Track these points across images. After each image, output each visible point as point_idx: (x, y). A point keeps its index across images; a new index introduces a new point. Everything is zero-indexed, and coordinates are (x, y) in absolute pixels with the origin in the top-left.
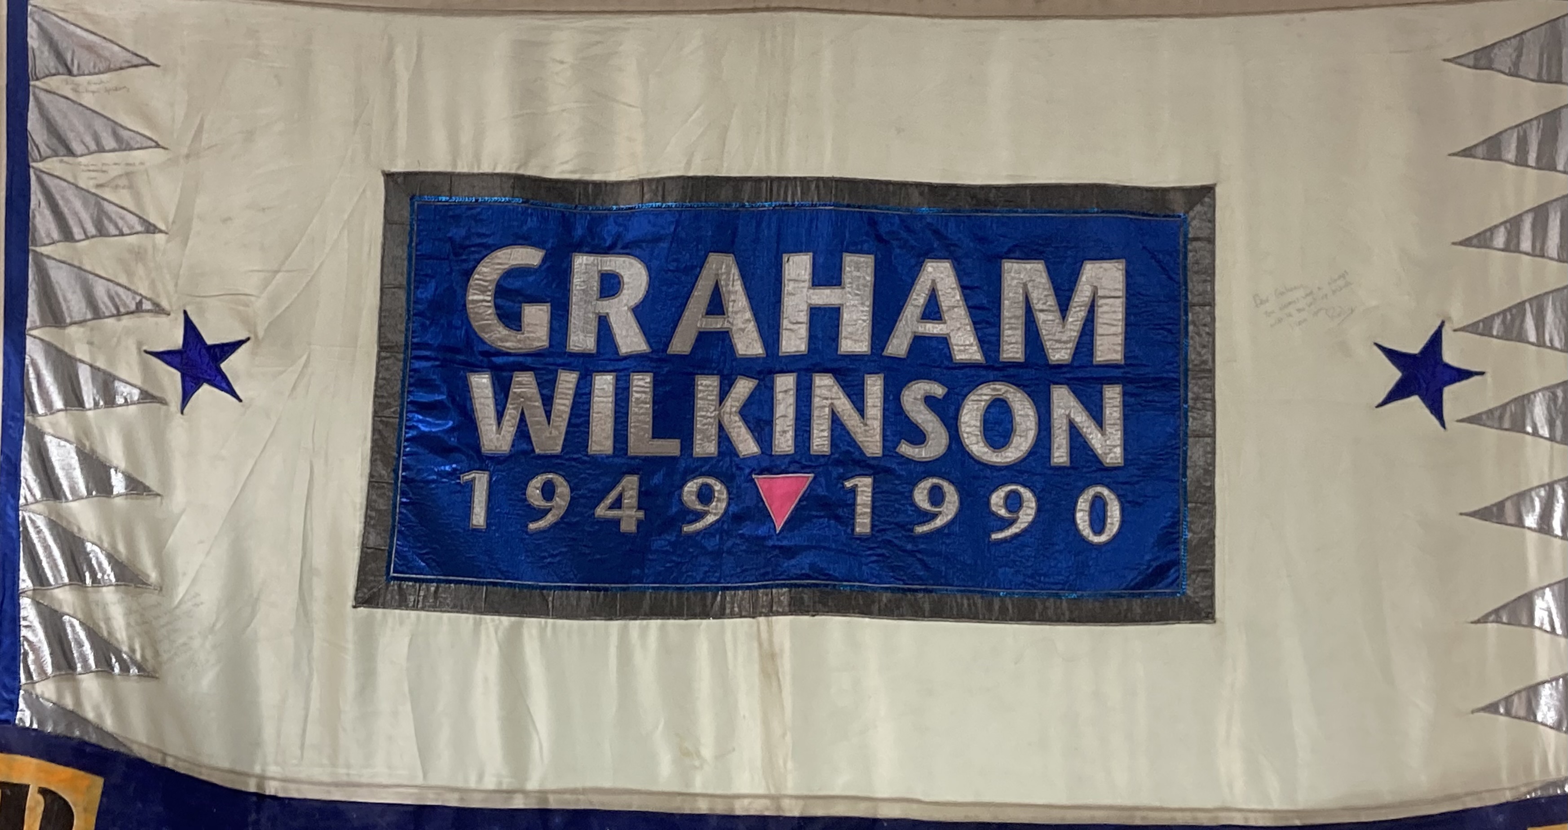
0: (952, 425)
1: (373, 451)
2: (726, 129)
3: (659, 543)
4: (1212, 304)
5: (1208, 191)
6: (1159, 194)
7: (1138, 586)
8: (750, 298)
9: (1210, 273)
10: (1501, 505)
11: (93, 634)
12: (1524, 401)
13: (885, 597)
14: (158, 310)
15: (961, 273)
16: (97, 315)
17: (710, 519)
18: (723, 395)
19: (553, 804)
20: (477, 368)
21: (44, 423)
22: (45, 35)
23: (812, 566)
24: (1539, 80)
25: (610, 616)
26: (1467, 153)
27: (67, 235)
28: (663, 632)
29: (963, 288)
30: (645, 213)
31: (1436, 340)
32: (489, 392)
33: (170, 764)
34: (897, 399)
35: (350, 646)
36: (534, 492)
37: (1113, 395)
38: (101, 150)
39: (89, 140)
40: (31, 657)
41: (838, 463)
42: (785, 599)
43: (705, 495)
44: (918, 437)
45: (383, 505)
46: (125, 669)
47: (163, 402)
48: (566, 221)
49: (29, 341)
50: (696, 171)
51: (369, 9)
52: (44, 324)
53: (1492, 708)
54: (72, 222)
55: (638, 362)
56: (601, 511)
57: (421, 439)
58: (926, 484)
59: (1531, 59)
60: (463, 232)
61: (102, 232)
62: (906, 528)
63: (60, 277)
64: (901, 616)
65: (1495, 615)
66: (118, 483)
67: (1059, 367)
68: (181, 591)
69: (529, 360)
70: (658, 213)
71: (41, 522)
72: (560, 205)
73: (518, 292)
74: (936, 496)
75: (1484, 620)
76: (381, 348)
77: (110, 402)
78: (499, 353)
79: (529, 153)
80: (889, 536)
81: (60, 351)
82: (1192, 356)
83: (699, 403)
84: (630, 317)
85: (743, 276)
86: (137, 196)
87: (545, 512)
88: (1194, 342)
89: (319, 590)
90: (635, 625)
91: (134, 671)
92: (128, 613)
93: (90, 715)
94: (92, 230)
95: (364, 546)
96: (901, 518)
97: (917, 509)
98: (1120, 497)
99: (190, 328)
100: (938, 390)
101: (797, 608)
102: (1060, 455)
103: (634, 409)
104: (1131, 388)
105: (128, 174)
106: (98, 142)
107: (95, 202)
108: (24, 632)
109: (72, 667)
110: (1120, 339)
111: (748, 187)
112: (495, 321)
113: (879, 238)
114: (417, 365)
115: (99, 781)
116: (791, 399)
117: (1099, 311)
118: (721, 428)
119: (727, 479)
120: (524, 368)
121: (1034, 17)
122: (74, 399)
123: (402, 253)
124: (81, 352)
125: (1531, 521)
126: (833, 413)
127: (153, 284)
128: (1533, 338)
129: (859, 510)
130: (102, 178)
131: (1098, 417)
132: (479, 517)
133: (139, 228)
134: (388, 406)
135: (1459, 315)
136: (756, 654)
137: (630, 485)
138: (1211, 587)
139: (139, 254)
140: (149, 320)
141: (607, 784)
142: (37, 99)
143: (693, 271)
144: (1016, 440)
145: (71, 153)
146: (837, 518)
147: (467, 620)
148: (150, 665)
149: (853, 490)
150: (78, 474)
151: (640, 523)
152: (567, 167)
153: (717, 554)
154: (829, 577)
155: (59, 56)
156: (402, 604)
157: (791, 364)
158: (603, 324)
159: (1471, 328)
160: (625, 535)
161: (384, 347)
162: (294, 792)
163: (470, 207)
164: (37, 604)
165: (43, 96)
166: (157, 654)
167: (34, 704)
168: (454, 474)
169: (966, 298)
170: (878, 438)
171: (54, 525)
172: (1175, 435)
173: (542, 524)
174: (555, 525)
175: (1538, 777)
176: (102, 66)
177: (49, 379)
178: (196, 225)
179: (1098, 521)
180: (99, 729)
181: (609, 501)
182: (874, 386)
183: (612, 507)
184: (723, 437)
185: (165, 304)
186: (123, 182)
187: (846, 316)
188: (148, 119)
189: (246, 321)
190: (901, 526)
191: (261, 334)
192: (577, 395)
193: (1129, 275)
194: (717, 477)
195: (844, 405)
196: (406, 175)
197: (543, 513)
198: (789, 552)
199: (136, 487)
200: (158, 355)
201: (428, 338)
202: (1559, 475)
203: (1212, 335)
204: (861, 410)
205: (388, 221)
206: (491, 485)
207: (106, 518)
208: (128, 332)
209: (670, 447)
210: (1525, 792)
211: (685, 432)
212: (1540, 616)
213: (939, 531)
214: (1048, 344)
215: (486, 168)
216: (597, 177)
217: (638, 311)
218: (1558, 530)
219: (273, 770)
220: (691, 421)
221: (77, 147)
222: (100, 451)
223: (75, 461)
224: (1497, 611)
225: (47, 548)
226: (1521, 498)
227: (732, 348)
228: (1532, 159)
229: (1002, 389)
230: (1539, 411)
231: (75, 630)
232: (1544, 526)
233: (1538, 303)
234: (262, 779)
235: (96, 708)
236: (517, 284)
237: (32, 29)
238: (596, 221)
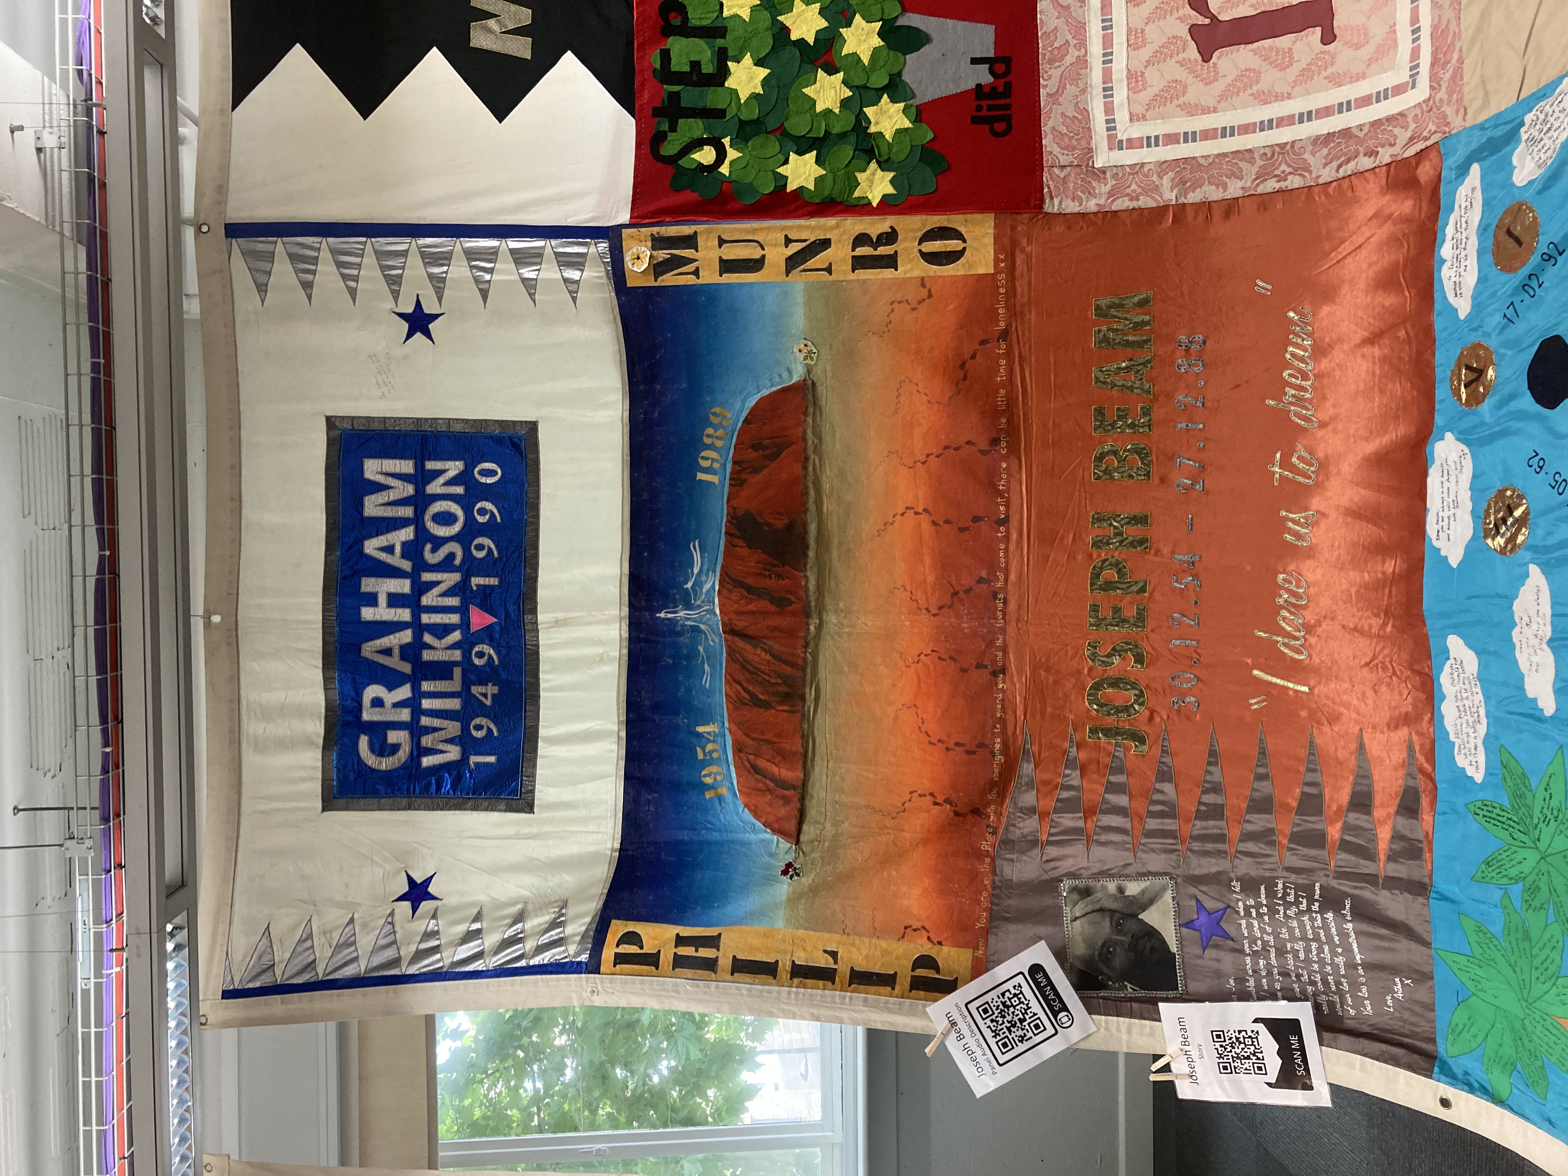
0: (445, 540)
1: (460, 809)
2: (297, 649)
3: (503, 676)
4: (385, 418)
5: (329, 419)
6: (330, 443)
7: (522, 456)
8: (383, 636)
9: (369, 419)
10: (481, 290)
11: (547, 930)
12: (431, 277)
13: (528, 571)
14: (392, 914)
15: (370, 536)
16: (394, 942)
17: (492, 652)
18: (431, 647)
19: (623, 718)
20: (419, 763)
21: (447, 962)
22: (252, 980)
23: (514, 604)
24: (273, 262)
25: (537, 697)
26: (309, 297)
27: (356, 959)
28: (545, 672)
29: (377, 535)
30: (341, 687)
31: (401, 315)
32: (431, 758)
33: (606, 891)
34: (434, 566)
35: (553, 814)
36: (479, 734)
37: (430, 465)
38: (312, 947)
39: (307, 954)
40: (557, 957)
41: (464, 593)
42: (530, 617)
43: (481, 655)
44: (451, 556)
45: (485, 804)
46: (563, 915)
47: (436, 909)
48: (346, 724)
49: (408, 972)
50: (320, 663)
51: (239, 823)
52: (399, 966)
53: (574, 299)
54: (349, 958)
55: (416, 688)
56: (488, 702)
57: (454, 787)
58: (475, 552)
59: (263, 265)
60: (351, 773)
61: (354, 943)
62: (495, 561)
63: (377, 960)
64: (537, 563)
65: (532, 296)
66: (476, 926)
67: (416, 490)
68: (526, 893)
69: (415, 740)
70: (341, 680)
71: (495, 959)
72: (338, 727)
73: (381, 746)
74: (480, 547)
75: (534, 301)
76: (410, 809)
77: (437, 933)
78: (412, 753)
79: (311, 743)
80: (499, 569)
81: (413, 958)
82: (410, 428)
83: (436, 658)
84: (393, 692)
85: (372, 639)
86: (336, 928)
87: (489, 728)
88: (404, 427)
89: (526, 830)
90: (542, 685)
91: (564, 911)
92: (536, 916)
93: (584, 928)
94: (353, 948)
95: (505, 811)
96: (491, 562)
97: (487, 556)
98: (479, 463)
99: (401, 898)
100: (428, 547)
101: (534, 611)
102: (459, 490)
103: (438, 689)
104: (427, 456)
105: (324, 933)
106: (308, 949)
107: (339, 947)
108: (546, 962)
109: (562, 939)
110: (403, 462)
111: (328, 638)
112: (396, 756)
113: (353, 575)
114: (417, 791)
115: (613, 921)
116: (433, 615)
117: (388, 471)
118: (448, 648)
119: (473, 645)
120: (419, 741)
121: (240, 501)
122: (435, 950)
123: (362, 801)
124: (413, 948)
125: (487, 277)
126: (440, 596)
127: (380, 918)
128: (400, 271)
129: (487, 583)
130: (327, 945)
131: (441, 472)
132: (492, 759)
133: (351, 926)
134: (438, 804)
135: (390, 304)
136: (556, 629)
137: (476, 690)
138: (521, 422)
139: (365, 925)
140: (397, 918)
141: (615, 694)
142: (288, 979)
143: (370, 663)
144: (452, 510)
145: (315, 960)
146: (490, 594)
147: (539, 762)
148: (560, 904)
149: (478, 586)
150: (471, 944)
151: (494, 685)
152: (318, 724)
153: (508, 648)
154: (519, 596)
155: (264, 971)
156: (532, 792)
157: (416, 616)
158: (396, 705)
159: (396, 299)
160: (500, 691)
161: (409, 807)
162: (619, 835)
163: (339, 771)
164: (533, 957)
165: (285, 977)
166: (556, 902)
167: (578, 954)
168: (471, 772)
169: (382, 534)
170: (452, 575)
171: (496, 952)
172: (449, 437)
173: (495, 730)
174: (496, 725)
175: (605, 281)
176: (269, 950)
177: (426, 962)
178: (350, 899)
179: (491, 473)
180: (590, 924)
181: (483, 699)
182: (427, 577)
183: (486, 698)
184: (453, 647)
185: (389, 911)
186: (328, 935)
187: (392, 590)
188: (296, 927)
189: (398, 872)
190: (495, 563)
191: (403, 865)
192: (432, 716)
193: (371, 456)
194: (471, 649)
195: (436, 591)
196: (323, 801)
197: (489, 730)
198: (507, 615)
199: (478, 918)
200: (414, 913)
201: (404, 787)
202: (466, 263)
203: (400, 419)
204: (438, 583)
205: (347, 808)
206: (476, 754)
207: (493, 930)
208: (403, 927)
209: (457, 672)
210: (611, 288)
211: (451, 665)
212: (533, 275)
213: (496, 546)
214: (405, 495)
215: (320, 764)
216: (323, 711)
217: (390, 688)
218: (492, 265)
219: (609, 845)
220: (444, 662)
221: (312, 958)
222: (461, 935)
223: (465, 946)
224: (530, 294)
225: (507, 955)
226: (477, 280)
227: (408, 644)
228: (313, 267)
229: (428, 516)
230: (436, 270)
231: (545, 939)
232: (490, 271)
233: (383, 268)
234: (613, 850)
235: (580, 926)
236: (377, 747)
237: (251, 985)
238: (345, 710)
